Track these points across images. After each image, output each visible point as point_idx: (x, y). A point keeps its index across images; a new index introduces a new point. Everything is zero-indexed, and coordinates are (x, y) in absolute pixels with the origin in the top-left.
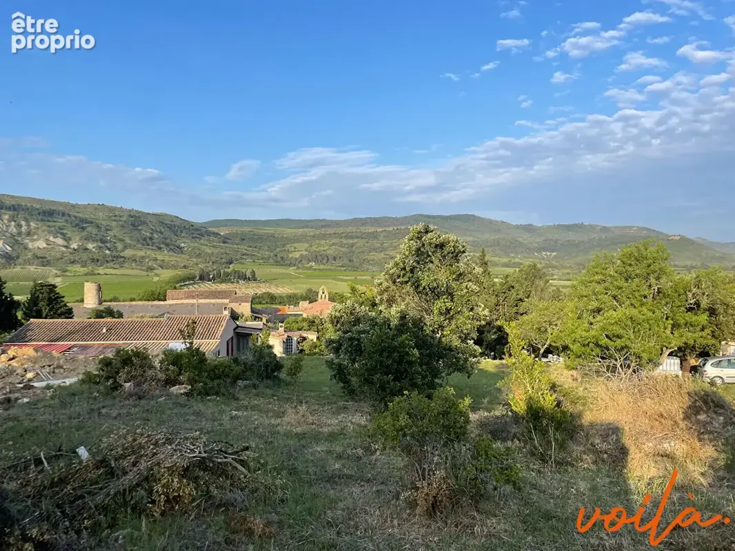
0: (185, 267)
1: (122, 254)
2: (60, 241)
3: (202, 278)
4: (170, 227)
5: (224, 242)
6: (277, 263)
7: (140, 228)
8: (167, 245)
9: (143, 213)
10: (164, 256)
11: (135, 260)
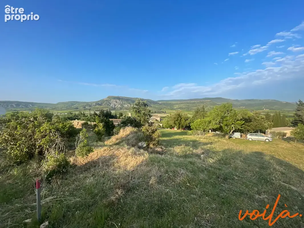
2: (130, 105)
3: (155, 113)
4: (150, 102)
5: (160, 105)
6: (171, 110)
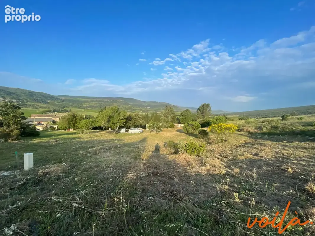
0: (49, 108)
1: (26, 104)
2: (1, 99)
3: (54, 111)
7: (33, 96)
8: (43, 102)
9: (34, 92)
10: (42, 105)
11: (31, 106)
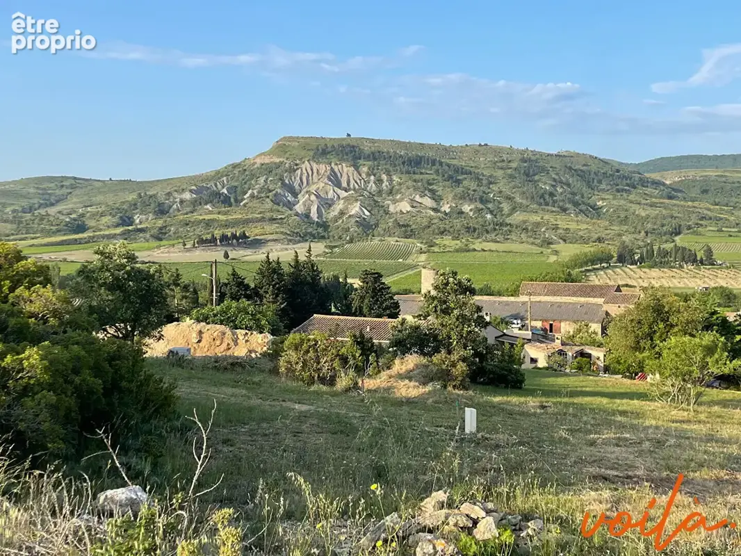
0: (600, 240)
1: (508, 221)
2: (428, 202)
4: (582, 175)
7: (536, 178)
8: (576, 204)
9: (541, 154)
10: (572, 222)
11: (526, 229)
